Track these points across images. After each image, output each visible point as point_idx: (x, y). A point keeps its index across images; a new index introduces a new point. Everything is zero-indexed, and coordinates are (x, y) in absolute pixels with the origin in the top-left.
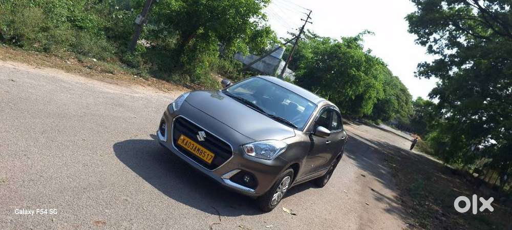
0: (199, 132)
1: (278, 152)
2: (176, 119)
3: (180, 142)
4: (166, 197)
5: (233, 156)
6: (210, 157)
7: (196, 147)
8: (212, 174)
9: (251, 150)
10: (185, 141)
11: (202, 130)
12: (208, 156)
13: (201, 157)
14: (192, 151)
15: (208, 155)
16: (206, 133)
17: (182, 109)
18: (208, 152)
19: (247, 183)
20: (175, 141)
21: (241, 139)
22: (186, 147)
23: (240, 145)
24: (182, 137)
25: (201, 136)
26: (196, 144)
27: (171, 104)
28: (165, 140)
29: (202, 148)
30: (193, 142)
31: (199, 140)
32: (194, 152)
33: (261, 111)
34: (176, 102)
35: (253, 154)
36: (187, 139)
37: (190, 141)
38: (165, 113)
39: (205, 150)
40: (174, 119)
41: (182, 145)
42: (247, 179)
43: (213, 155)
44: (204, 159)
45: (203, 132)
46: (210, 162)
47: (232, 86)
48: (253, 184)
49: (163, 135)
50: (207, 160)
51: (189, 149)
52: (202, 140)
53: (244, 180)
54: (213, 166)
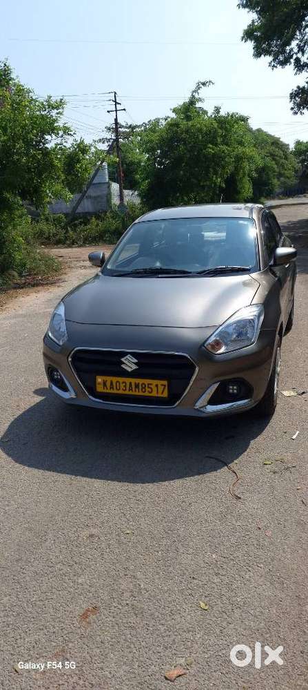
0: (123, 360)
1: (258, 325)
2: (73, 358)
3: (100, 389)
4: (139, 487)
5: (197, 369)
6: (160, 389)
7: (130, 383)
8: (177, 409)
9: (217, 344)
10: (108, 384)
11: (124, 354)
12: (158, 388)
13: (147, 394)
14: (127, 392)
15: (157, 386)
16: (134, 354)
17: (72, 337)
18: (154, 382)
19: (237, 395)
20: (92, 390)
21: (193, 336)
22: (115, 391)
23: (201, 347)
24: (99, 379)
25: (130, 364)
26: (128, 380)
27: (46, 336)
28: (73, 396)
29: (140, 381)
30: (121, 380)
31: (130, 370)
32: (131, 393)
33: (184, 274)
34: (52, 328)
35: (223, 350)
36: (109, 379)
37: (115, 379)
38: (45, 355)
39: (147, 381)
40: (70, 359)
41: (105, 391)
42: (233, 389)
43: (165, 383)
44: (154, 394)
45: (128, 357)
46: (165, 395)
47: (111, 256)
48: (246, 391)
49: (65, 389)
50: (160, 395)
51: (121, 392)
52: (134, 367)
53: (230, 394)
54: (174, 397)
